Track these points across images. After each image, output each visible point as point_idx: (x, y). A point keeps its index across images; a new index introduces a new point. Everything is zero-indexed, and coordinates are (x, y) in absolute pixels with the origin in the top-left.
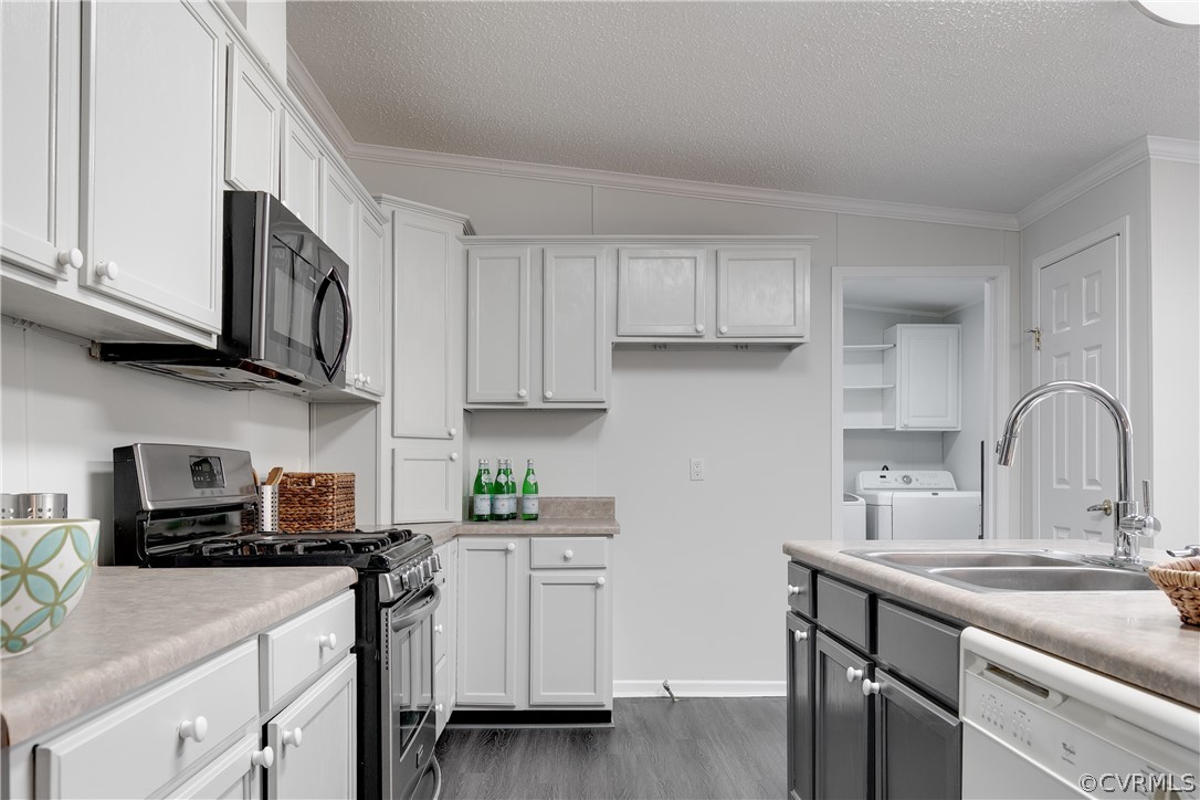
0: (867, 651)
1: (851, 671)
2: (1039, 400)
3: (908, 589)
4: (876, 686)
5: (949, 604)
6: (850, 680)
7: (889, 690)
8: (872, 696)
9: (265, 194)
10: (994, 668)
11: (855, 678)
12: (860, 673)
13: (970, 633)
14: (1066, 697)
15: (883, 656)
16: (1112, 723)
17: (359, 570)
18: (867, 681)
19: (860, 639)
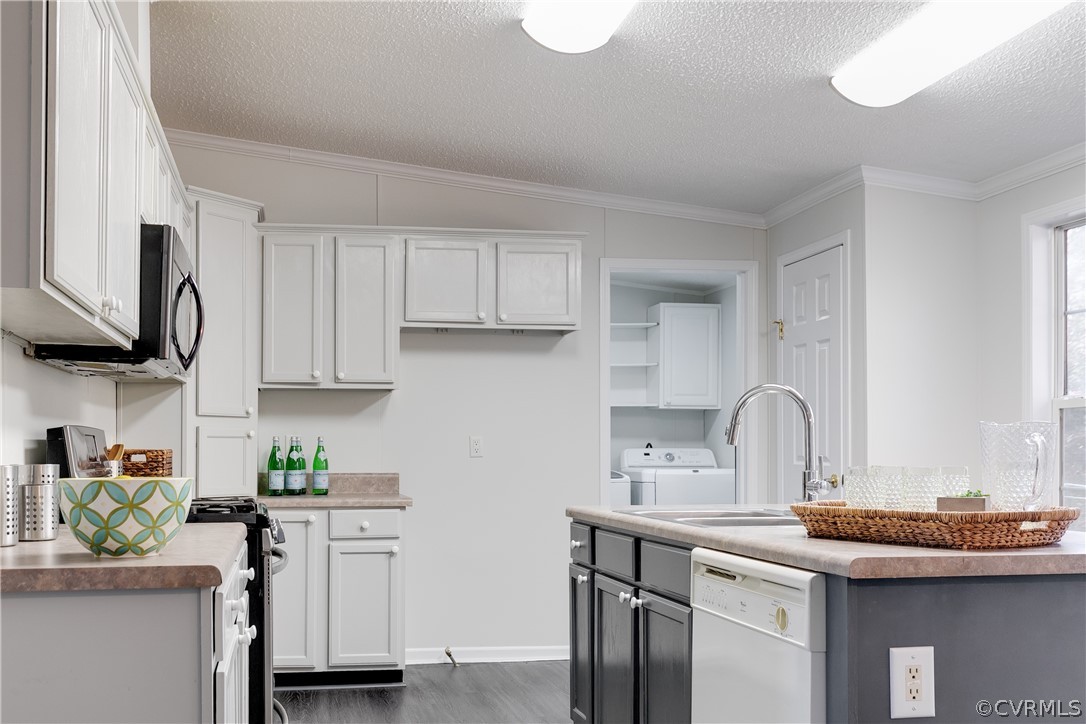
0: (632, 580)
1: (622, 595)
2: (752, 398)
3: (661, 530)
4: (640, 601)
5: (686, 535)
6: (621, 600)
7: (649, 604)
8: (636, 610)
9: (170, 227)
10: (710, 571)
11: (625, 600)
12: (628, 596)
13: (697, 551)
14: (744, 577)
15: (645, 581)
16: (764, 585)
17: (247, 525)
18: (634, 599)
19: (628, 572)
